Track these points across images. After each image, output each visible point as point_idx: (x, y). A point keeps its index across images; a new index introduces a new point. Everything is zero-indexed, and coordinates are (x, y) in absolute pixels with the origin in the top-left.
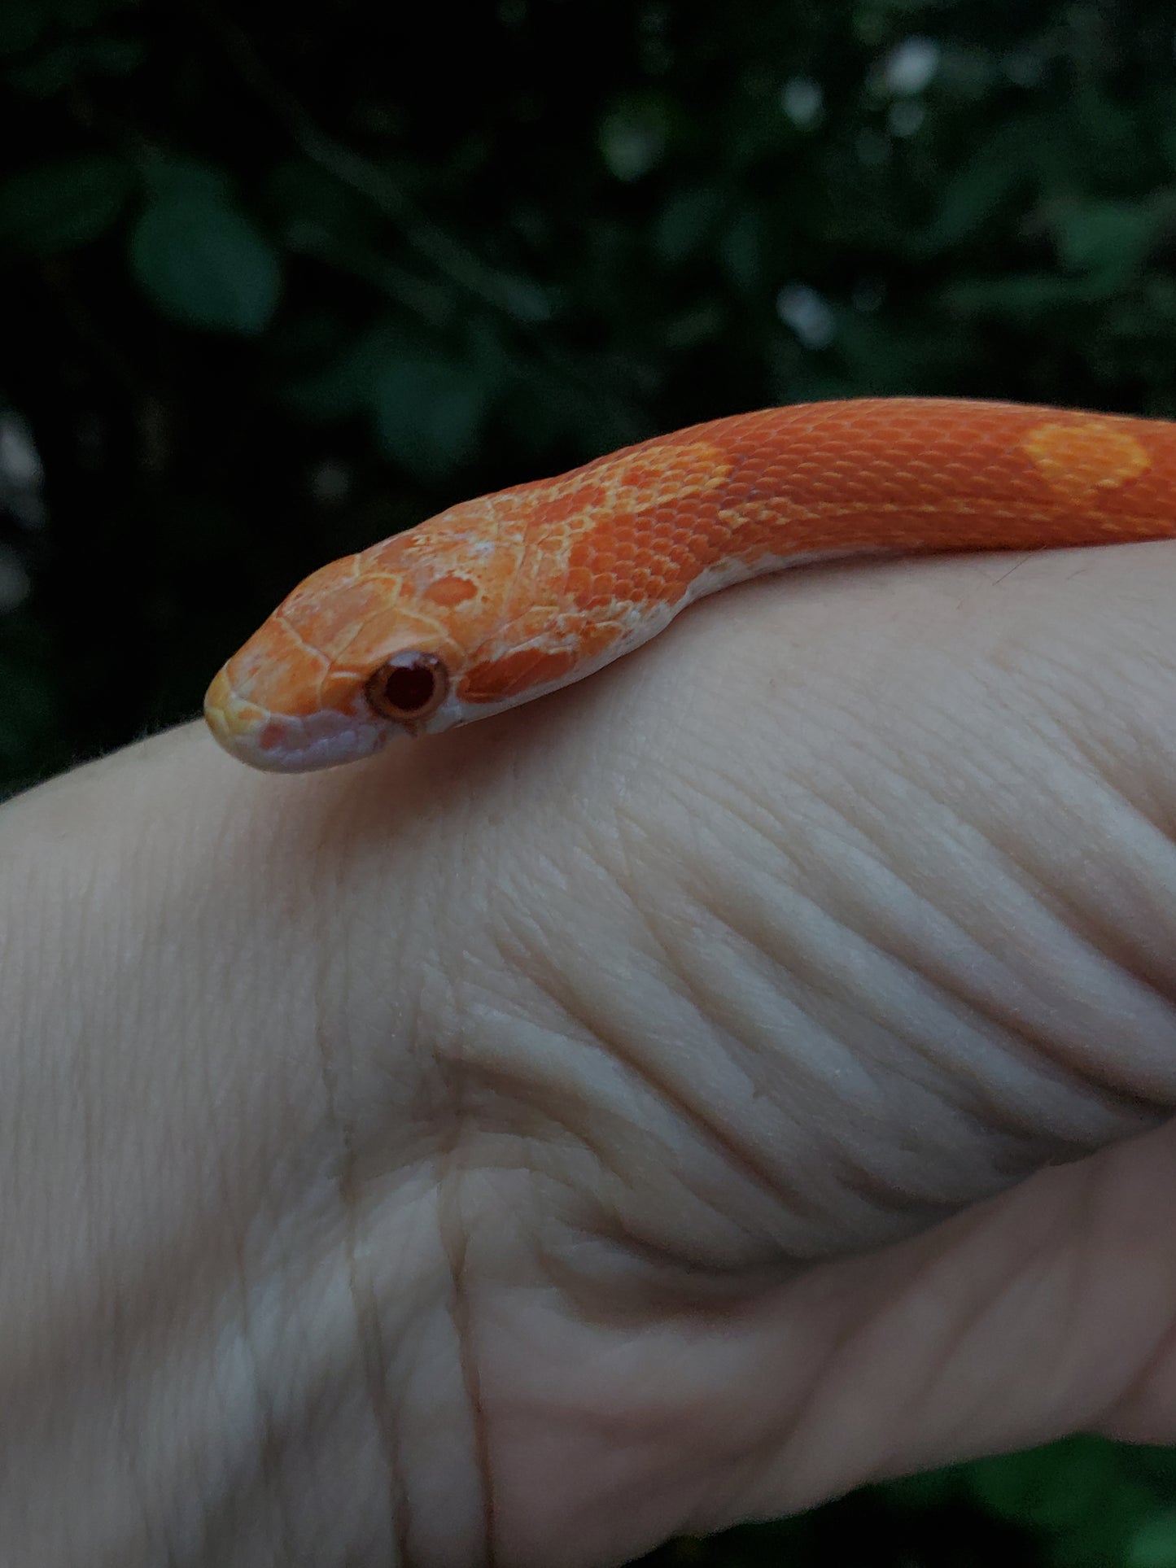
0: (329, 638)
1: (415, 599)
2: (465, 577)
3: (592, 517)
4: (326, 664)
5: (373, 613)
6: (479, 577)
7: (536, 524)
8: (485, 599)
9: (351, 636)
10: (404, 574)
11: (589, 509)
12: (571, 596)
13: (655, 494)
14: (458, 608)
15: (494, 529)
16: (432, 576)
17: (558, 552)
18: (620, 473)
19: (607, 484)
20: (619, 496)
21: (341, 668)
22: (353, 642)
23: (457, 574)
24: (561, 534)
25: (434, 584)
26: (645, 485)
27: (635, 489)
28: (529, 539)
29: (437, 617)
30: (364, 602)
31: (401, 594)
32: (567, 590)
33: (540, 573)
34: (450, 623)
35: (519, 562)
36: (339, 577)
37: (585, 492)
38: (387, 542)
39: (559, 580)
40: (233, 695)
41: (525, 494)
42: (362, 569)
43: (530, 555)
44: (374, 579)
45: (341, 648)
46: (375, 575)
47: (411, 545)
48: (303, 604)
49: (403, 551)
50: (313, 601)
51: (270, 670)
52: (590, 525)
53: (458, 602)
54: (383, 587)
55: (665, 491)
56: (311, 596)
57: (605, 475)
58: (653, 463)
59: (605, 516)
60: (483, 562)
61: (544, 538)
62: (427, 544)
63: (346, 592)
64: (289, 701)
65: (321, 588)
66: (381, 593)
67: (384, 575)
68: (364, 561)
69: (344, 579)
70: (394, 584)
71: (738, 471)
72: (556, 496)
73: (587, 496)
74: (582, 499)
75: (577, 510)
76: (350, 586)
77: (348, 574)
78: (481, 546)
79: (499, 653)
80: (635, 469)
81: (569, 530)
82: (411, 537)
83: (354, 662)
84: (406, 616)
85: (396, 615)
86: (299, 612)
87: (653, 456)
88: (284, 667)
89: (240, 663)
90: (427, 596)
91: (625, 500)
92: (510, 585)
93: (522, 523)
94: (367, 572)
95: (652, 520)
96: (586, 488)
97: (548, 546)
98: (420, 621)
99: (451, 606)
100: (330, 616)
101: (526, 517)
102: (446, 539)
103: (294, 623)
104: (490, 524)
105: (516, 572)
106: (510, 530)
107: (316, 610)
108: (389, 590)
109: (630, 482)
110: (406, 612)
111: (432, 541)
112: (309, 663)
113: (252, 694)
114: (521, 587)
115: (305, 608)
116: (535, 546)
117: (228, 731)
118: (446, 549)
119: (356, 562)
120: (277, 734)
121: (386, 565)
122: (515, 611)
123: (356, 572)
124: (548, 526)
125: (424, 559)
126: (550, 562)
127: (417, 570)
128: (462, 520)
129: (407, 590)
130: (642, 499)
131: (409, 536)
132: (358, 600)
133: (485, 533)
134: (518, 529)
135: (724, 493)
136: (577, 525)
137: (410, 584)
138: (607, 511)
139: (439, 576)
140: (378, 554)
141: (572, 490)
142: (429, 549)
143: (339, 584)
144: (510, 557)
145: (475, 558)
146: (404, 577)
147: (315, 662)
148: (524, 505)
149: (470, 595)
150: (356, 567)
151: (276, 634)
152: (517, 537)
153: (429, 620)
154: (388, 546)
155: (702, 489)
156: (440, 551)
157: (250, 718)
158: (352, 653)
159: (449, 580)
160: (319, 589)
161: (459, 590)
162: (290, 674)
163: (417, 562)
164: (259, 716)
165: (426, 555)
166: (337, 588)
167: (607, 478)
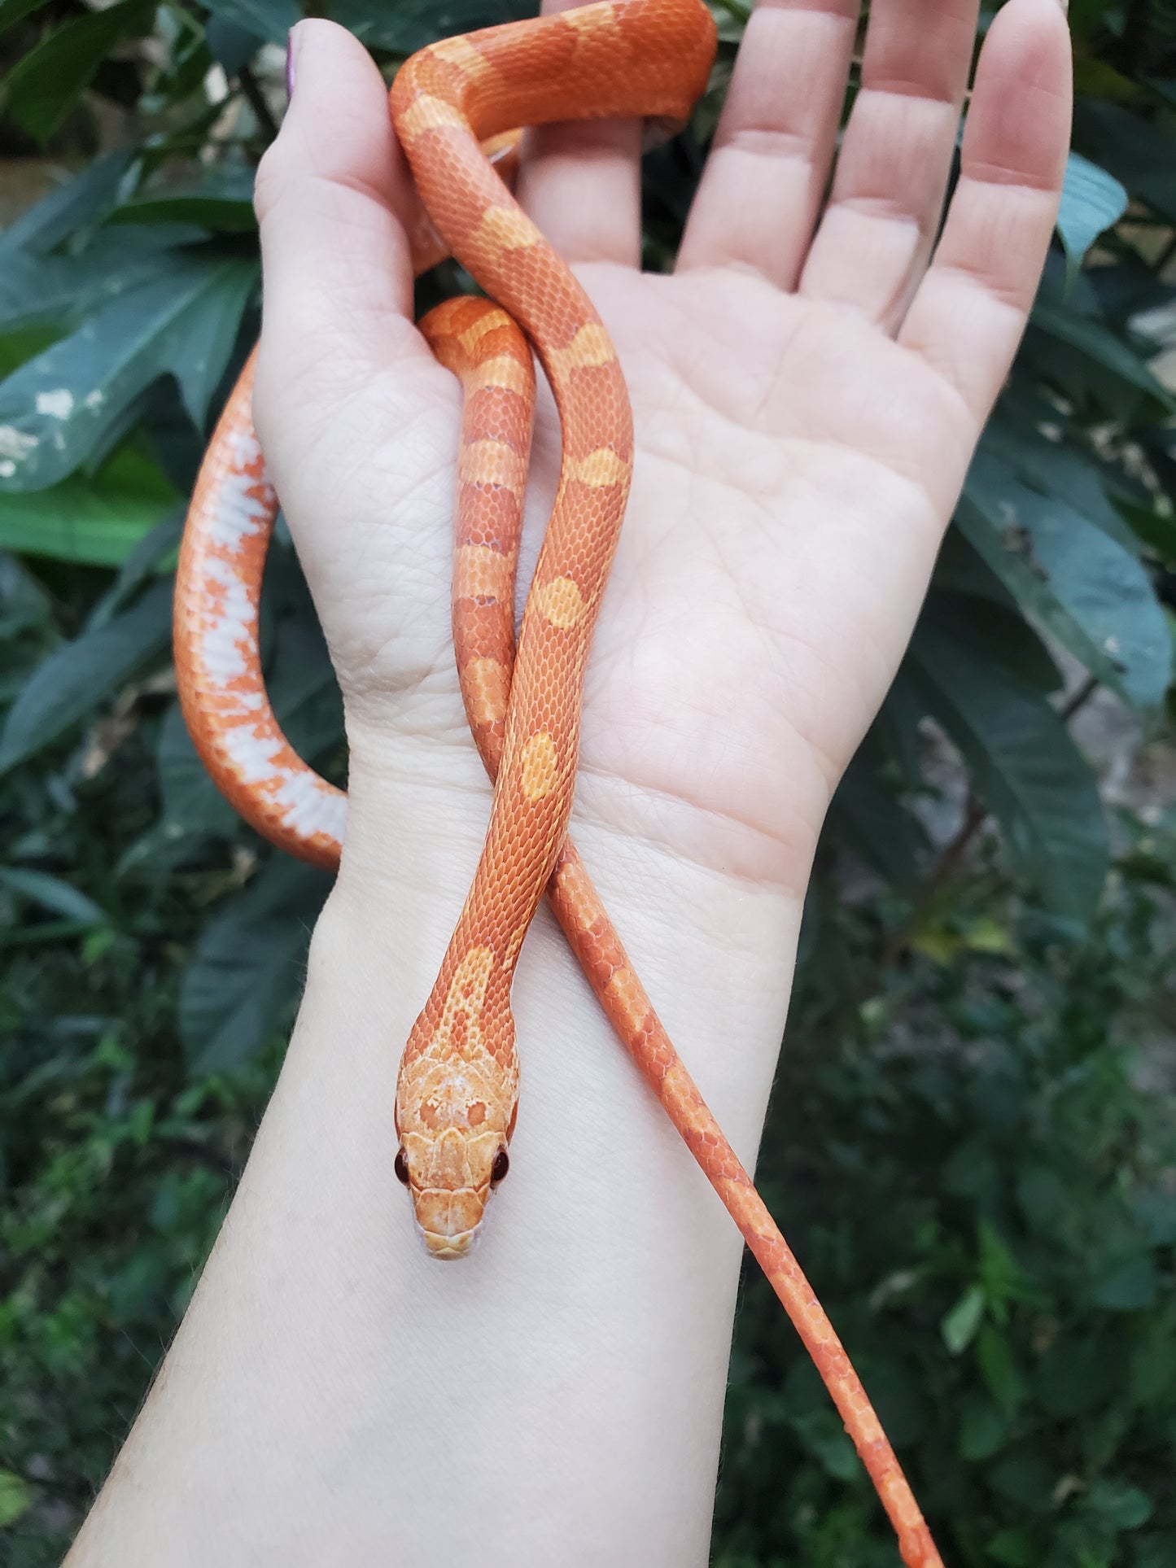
0: (463, 1181)
1: (470, 1131)
2: (474, 1103)
3: (473, 1025)
4: (472, 1191)
5: (465, 1152)
6: (478, 1097)
7: (461, 1051)
8: (489, 1104)
9: (469, 1171)
10: (451, 1124)
11: (469, 1023)
12: (505, 1067)
13: (480, 989)
14: (487, 1118)
15: (450, 1069)
16: (463, 1115)
17: (483, 1055)
18: (460, 995)
19: (461, 1006)
20: (470, 1005)
21: (480, 1187)
23: (470, 1105)
24: (475, 1046)
25: (469, 1117)
27: (471, 996)
28: (468, 1060)
29: (486, 1130)
30: (455, 1152)
31: (463, 1134)
32: (502, 1067)
33: (490, 1070)
34: (490, 1127)
35: (479, 1075)
36: (427, 1151)
37: (457, 1018)
38: (418, 1116)
39: (497, 1066)
40: (447, 1238)
41: (435, 1039)
42: (430, 1138)
43: (477, 1067)
44: (444, 1139)
45: (471, 1179)
46: (441, 1137)
47: (433, 1109)
48: (429, 1176)
49: (435, 1115)
50: (432, 1171)
51: (454, 1214)
52: (477, 1029)
53: (484, 1116)
54: (453, 1138)
55: (481, 985)
56: (427, 1170)
57: (456, 1002)
58: (466, 978)
59: (476, 1020)
60: (469, 1089)
61: (471, 1054)
62: (440, 1103)
63: (442, 1155)
64: (474, 1219)
65: (426, 1162)
66: (455, 1142)
67: (445, 1133)
68: (423, 1134)
69: (430, 1150)
70: (454, 1133)
71: (492, 945)
72: (448, 1029)
73: (461, 1018)
74: (460, 1023)
75: (465, 1029)
76: (440, 1150)
77: (428, 1146)
78: (458, 1081)
79: (509, 1118)
80: (463, 988)
81: (475, 1041)
82: (426, 1105)
83: (482, 1180)
84: (477, 1142)
85: (473, 1145)
86: (433, 1181)
87: (462, 975)
88: (459, 1208)
89: (433, 1223)
90: (472, 1125)
91: (473, 1005)
92: (488, 1087)
93: (455, 1055)
94: (435, 1138)
95: (490, 1002)
96: (456, 1014)
97: (477, 1056)
98: (483, 1139)
99: (484, 1120)
100: (449, 1170)
101: (452, 1051)
102: (442, 1093)
103: (437, 1187)
104: (445, 1068)
105: (484, 1081)
106: (456, 1063)
107: (440, 1173)
108: (456, 1137)
109: (467, 995)
110: (474, 1140)
111: (440, 1099)
112: (466, 1197)
113: (457, 1230)
114: (491, 1084)
115: (433, 1177)
116: (474, 1061)
117: (458, 1252)
118: (449, 1098)
119: (421, 1137)
120: (476, 1235)
121: (438, 1127)
122: (499, 1096)
123: (430, 1142)
124: (467, 1047)
125: (449, 1111)
126: (487, 1062)
127: (454, 1118)
128: (431, 1077)
129: (463, 1130)
130: (478, 998)
131: (425, 1105)
132: (451, 1154)
133: (450, 1074)
134: (458, 1059)
135: (498, 960)
136: (474, 1037)
137: (460, 1127)
138: (474, 1016)
139: (466, 1113)
140: (425, 1125)
141: (452, 1021)
142: (444, 1104)
143: (432, 1154)
144: (473, 1076)
145: (464, 1090)
146: (454, 1126)
147: (468, 1194)
148: (443, 1046)
149: (484, 1108)
150: (425, 1139)
151: (435, 1198)
152: (462, 1063)
153: (485, 1134)
154: (423, 1118)
155: (490, 968)
156: (449, 1101)
157: (466, 1239)
158: (477, 1176)
159: (471, 1110)
160: (426, 1164)
161: (478, 1110)
162: (464, 1208)
163: (448, 1114)
164: (469, 1235)
165: (446, 1108)
166: (435, 1156)
167: (457, 1003)
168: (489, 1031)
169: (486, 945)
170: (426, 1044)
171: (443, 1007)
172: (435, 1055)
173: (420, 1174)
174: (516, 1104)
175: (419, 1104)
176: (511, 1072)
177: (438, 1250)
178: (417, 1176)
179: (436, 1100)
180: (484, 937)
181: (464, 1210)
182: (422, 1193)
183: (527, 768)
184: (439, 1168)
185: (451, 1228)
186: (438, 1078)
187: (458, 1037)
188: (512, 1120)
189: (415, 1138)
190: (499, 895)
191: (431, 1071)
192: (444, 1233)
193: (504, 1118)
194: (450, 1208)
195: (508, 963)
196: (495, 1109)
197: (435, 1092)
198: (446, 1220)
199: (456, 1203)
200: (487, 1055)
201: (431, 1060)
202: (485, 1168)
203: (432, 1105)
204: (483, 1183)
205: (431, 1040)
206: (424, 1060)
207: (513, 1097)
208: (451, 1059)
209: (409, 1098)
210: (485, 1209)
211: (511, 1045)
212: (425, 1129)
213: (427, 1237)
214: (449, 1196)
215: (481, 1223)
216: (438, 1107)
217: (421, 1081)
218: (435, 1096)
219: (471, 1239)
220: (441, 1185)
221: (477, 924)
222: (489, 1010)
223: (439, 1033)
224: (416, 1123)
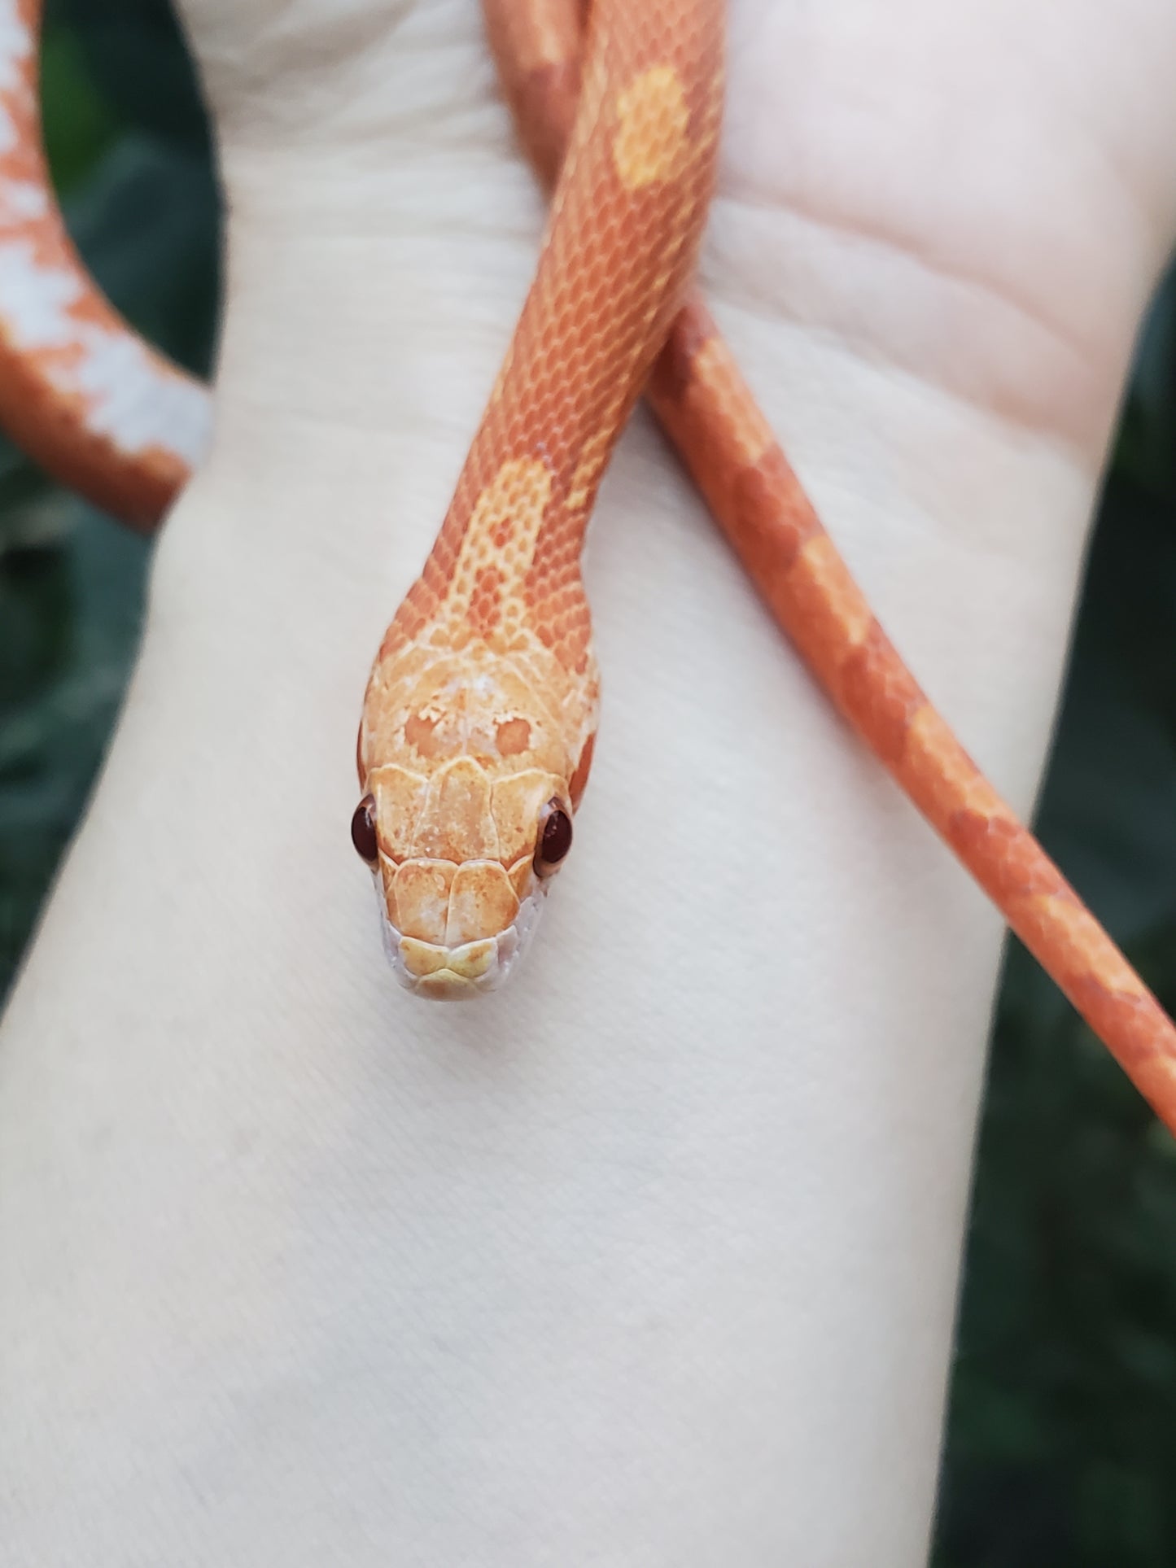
0: (480, 847)
1: (499, 764)
2: (509, 718)
3: (513, 594)
4: (498, 866)
5: (487, 799)
6: (516, 709)
7: (488, 636)
8: (538, 723)
9: (494, 830)
10: (463, 750)
11: (504, 590)
12: (572, 672)
13: (525, 533)
14: (532, 746)
15: (467, 663)
16: (486, 736)
17: (531, 646)
18: (487, 541)
19: (489, 560)
20: (507, 560)
21: (513, 861)
22: (501, 834)
23: (502, 719)
24: (515, 630)
25: (498, 741)
26: (512, 534)
28: (501, 650)
29: (528, 765)
30: (469, 798)
31: (485, 768)
32: (566, 669)
33: (542, 670)
34: (538, 762)
35: (520, 677)
36: (413, 792)
37: (483, 579)
38: (401, 738)
39: (555, 666)
40: (444, 949)
41: (438, 615)
42: (422, 772)
43: (519, 663)
44: (449, 773)
45: (497, 845)
46: (442, 769)
47: (429, 724)
48: (415, 836)
49: (433, 734)
50: (421, 827)
51: (460, 906)
52: (519, 603)
53: (527, 741)
54: (465, 773)
55: (527, 526)
56: (412, 824)
57: (477, 552)
58: (497, 511)
59: (519, 587)
60: (501, 696)
61: (508, 642)
62: (444, 714)
63: (442, 799)
64: (500, 917)
65: (411, 812)
66: (469, 778)
67: (451, 764)
68: (409, 765)
69: (421, 791)
70: (468, 764)
71: (548, 458)
72: (464, 600)
73: (489, 581)
74: (488, 587)
75: (497, 599)
76: (438, 793)
77: (418, 785)
78: (479, 684)
79: (576, 758)
80: (492, 530)
81: (515, 621)
82: (417, 718)
83: (518, 847)
84: (511, 783)
85: (503, 786)
86: (422, 844)
87: (490, 507)
88: (470, 895)
89: (418, 921)
90: (504, 754)
91: (514, 560)
92: (537, 698)
93: (476, 642)
94: (430, 771)
95: (544, 560)
96: (479, 575)
97: (520, 645)
98: (523, 778)
99: (526, 748)
100: (456, 827)
101: (472, 635)
102: (448, 700)
103: (429, 855)
104: (457, 662)
105: (529, 686)
106: (477, 654)
107: (436, 830)
108: (471, 771)
109: (500, 542)
110: (506, 779)
111: (443, 709)
112: (485, 876)
113: (464, 935)
114: (544, 694)
115: (424, 837)
116: (513, 654)
117: (465, 980)
118: (462, 707)
119: (405, 771)
120: (504, 951)
121: (438, 755)
122: (558, 716)
123: (422, 778)
124: (498, 630)
125: (461, 727)
126: (536, 657)
127: (469, 740)
128: (429, 676)
129: (485, 761)
130: (522, 548)
131: (415, 718)
132: (460, 798)
133: (465, 671)
134: (481, 649)
135: (559, 487)
136: (513, 612)
137: (480, 755)
138: (515, 580)
139: (492, 732)
140: (414, 750)
141: (471, 585)
142: (452, 717)
143: (423, 799)
144: (509, 676)
145: (491, 697)
146: (468, 753)
147: (489, 871)
148: (454, 626)
149: (528, 729)
150: (411, 774)
151: (426, 876)
152: (490, 656)
153: (528, 772)
154: (410, 740)
155: (544, 499)
156: (460, 712)
157: (482, 954)
158: (509, 841)
159: (502, 729)
160: (412, 815)
161: (517, 732)
162: (480, 895)
163: (458, 733)
164: (488, 947)
165: (455, 723)
166: (428, 802)
167: (482, 553)
168: (542, 607)
169: (537, 455)
170: (421, 623)
171: (454, 565)
172: (438, 640)
173: (397, 833)
174: (591, 740)
175: (404, 717)
176: (583, 682)
177: (424, 974)
178: (393, 836)
179: (437, 710)
180: (533, 440)
181: (481, 900)
182: (399, 868)
183: (628, 128)
184: (437, 823)
185: (452, 931)
186: (443, 676)
187: (483, 611)
188: (581, 764)
189: (392, 772)
190: (561, 365)
191: (429, 666)
192: (440, 940)
193: (567, 756)
194: (452, 894)
195: (577, 498)
196: (549, 734)
197: (436, 698)
198: (445, 915)
199: (464, 885)
200: (536, 646)
201: (431, 648)
202: (525, 827)
203: (429, 719)
204: (520, 855)
205: (433, 617)
206: (416, 649)
207: (585, 725)
208: (469, 648)
209: (386, 711)
210: (522, 905)
211: (585, 638)
212: (413, 759)
213: (407, 948)
214: (451, 873)
215: (512, 928)
216: (438, 721)
217: (410, 681)
218: (435, 704)
219: (491, 956)
220: (438, 851)
221: (519, 418)
222: (543, 572)
223: (446, 606)
224: (397, 749)
